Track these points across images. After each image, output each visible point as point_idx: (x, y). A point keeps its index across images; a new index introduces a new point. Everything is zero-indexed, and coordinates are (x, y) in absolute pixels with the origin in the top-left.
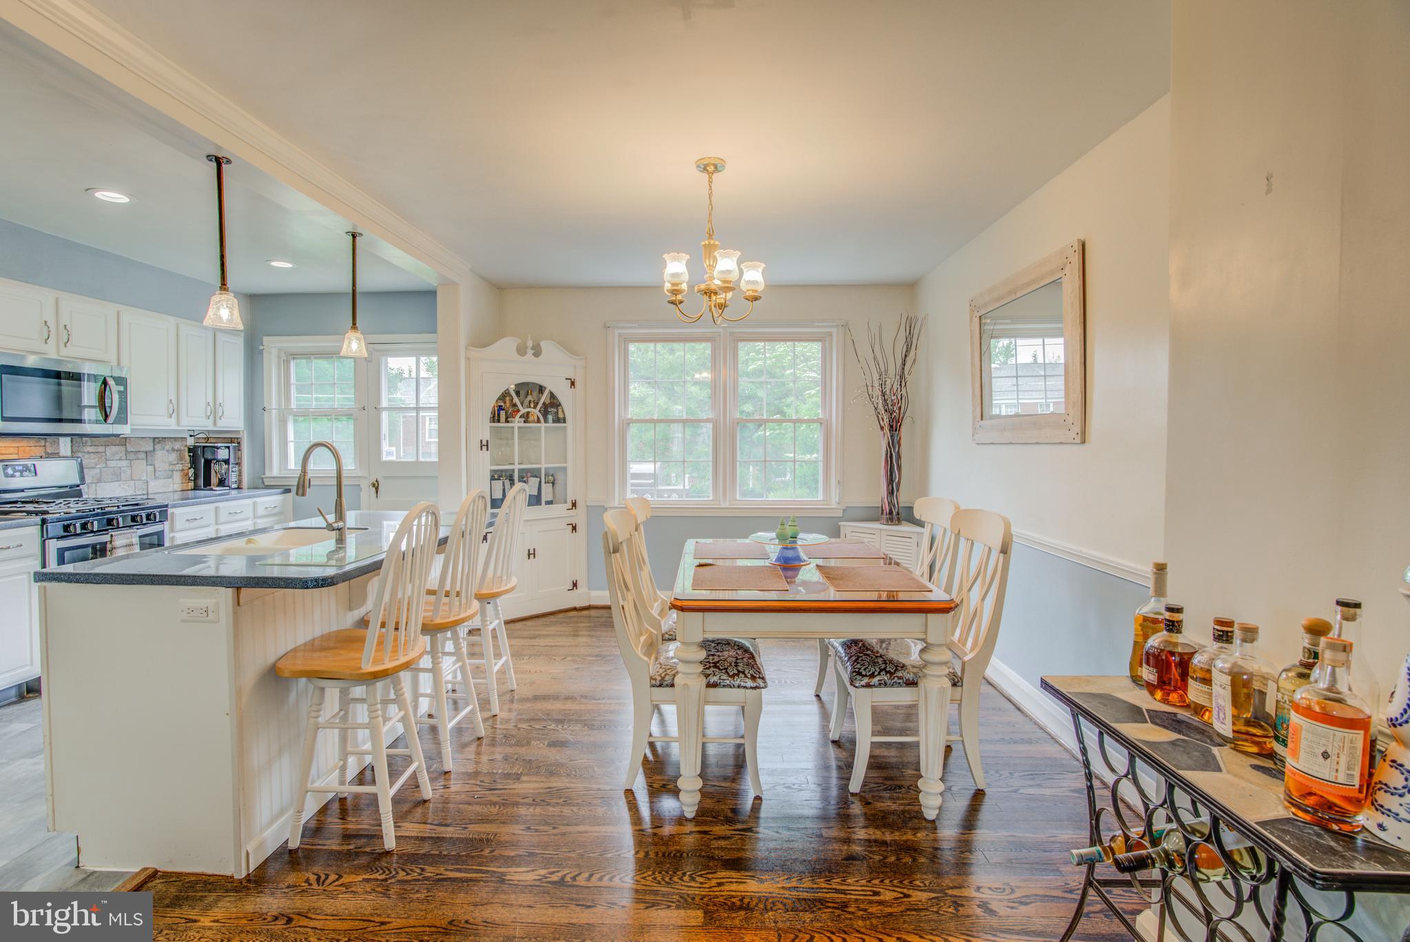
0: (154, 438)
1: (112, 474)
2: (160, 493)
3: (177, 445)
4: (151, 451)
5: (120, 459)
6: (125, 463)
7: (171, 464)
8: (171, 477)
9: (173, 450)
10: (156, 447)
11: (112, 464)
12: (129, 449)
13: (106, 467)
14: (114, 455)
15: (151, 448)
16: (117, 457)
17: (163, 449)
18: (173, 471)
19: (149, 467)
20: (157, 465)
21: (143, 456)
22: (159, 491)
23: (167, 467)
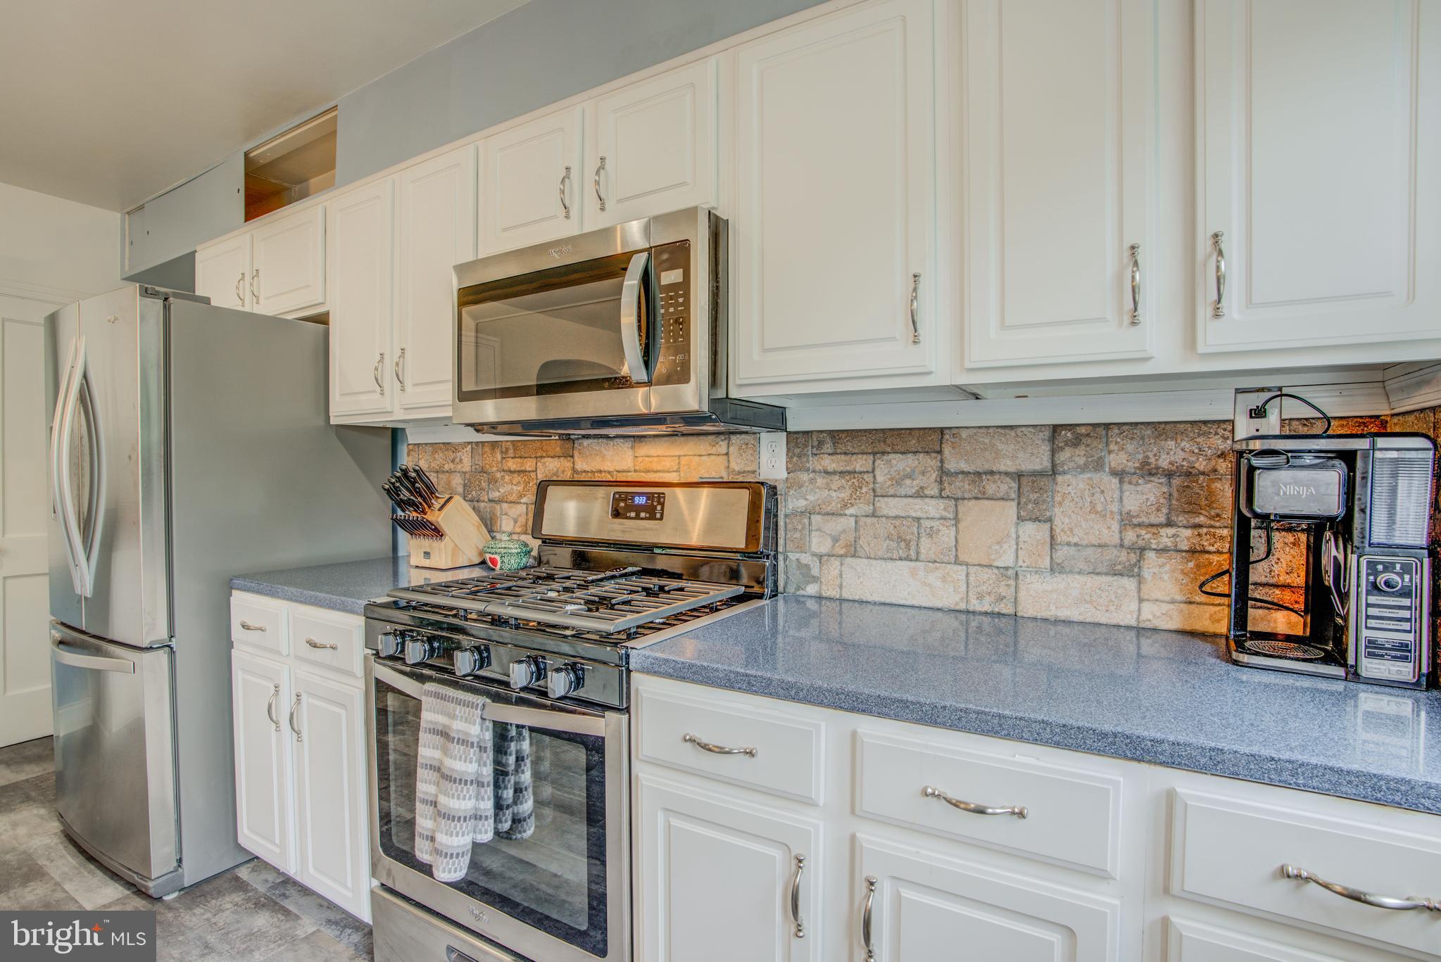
0: (1056, 429)
1: (889, 537)
2: (1067, 623)
3: (1172, 454)
4: (1041, 474)
5: (920, 494)
6: (933, 508)
7: (1127, 521)
8: (1133, 571)
9: (1148, 471)
10: (1063, 456)
11: (890, 507)
12: (951, 466)
13: (874, 515)
14: (898, 482)
15: (1038, 459)
16: (910, 486)
17: (1098, 465)
18: (1143, 549)
19: (1029, 529)
20: (1061, 522)
21: (1006, 486)
22: (1063, 614)
23: (1109, 532)
